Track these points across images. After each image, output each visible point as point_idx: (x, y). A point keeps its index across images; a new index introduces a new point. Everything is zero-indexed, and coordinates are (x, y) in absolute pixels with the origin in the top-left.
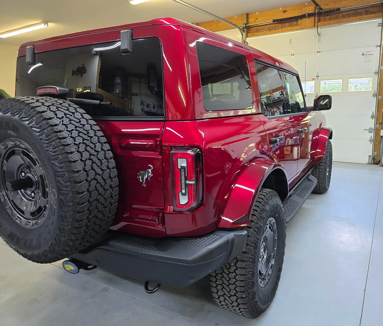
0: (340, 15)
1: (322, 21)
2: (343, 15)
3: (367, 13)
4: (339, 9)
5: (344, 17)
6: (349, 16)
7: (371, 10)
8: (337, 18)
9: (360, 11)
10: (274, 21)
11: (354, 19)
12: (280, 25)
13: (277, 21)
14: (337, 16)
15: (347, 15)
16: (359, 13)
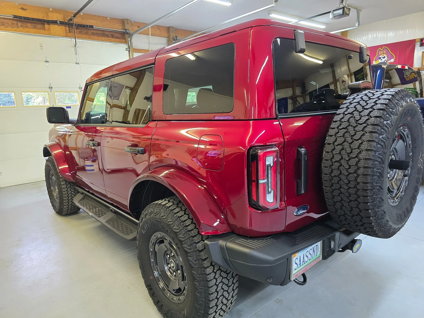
0: (90, 32)
1: (72, 32)
2: (92, 33)
3: (113, 36)
4: (92, 26)
5: (93, 34)
6: (98, 35)
7: (116, 35)
8: (87, 33)
9: (106, 33)
10: (15, 16)
11: (104, 39)
12: (19, 24)
13: (20, 18)
14: (86, 32)
15: (97, 33)
16: (107, 35)
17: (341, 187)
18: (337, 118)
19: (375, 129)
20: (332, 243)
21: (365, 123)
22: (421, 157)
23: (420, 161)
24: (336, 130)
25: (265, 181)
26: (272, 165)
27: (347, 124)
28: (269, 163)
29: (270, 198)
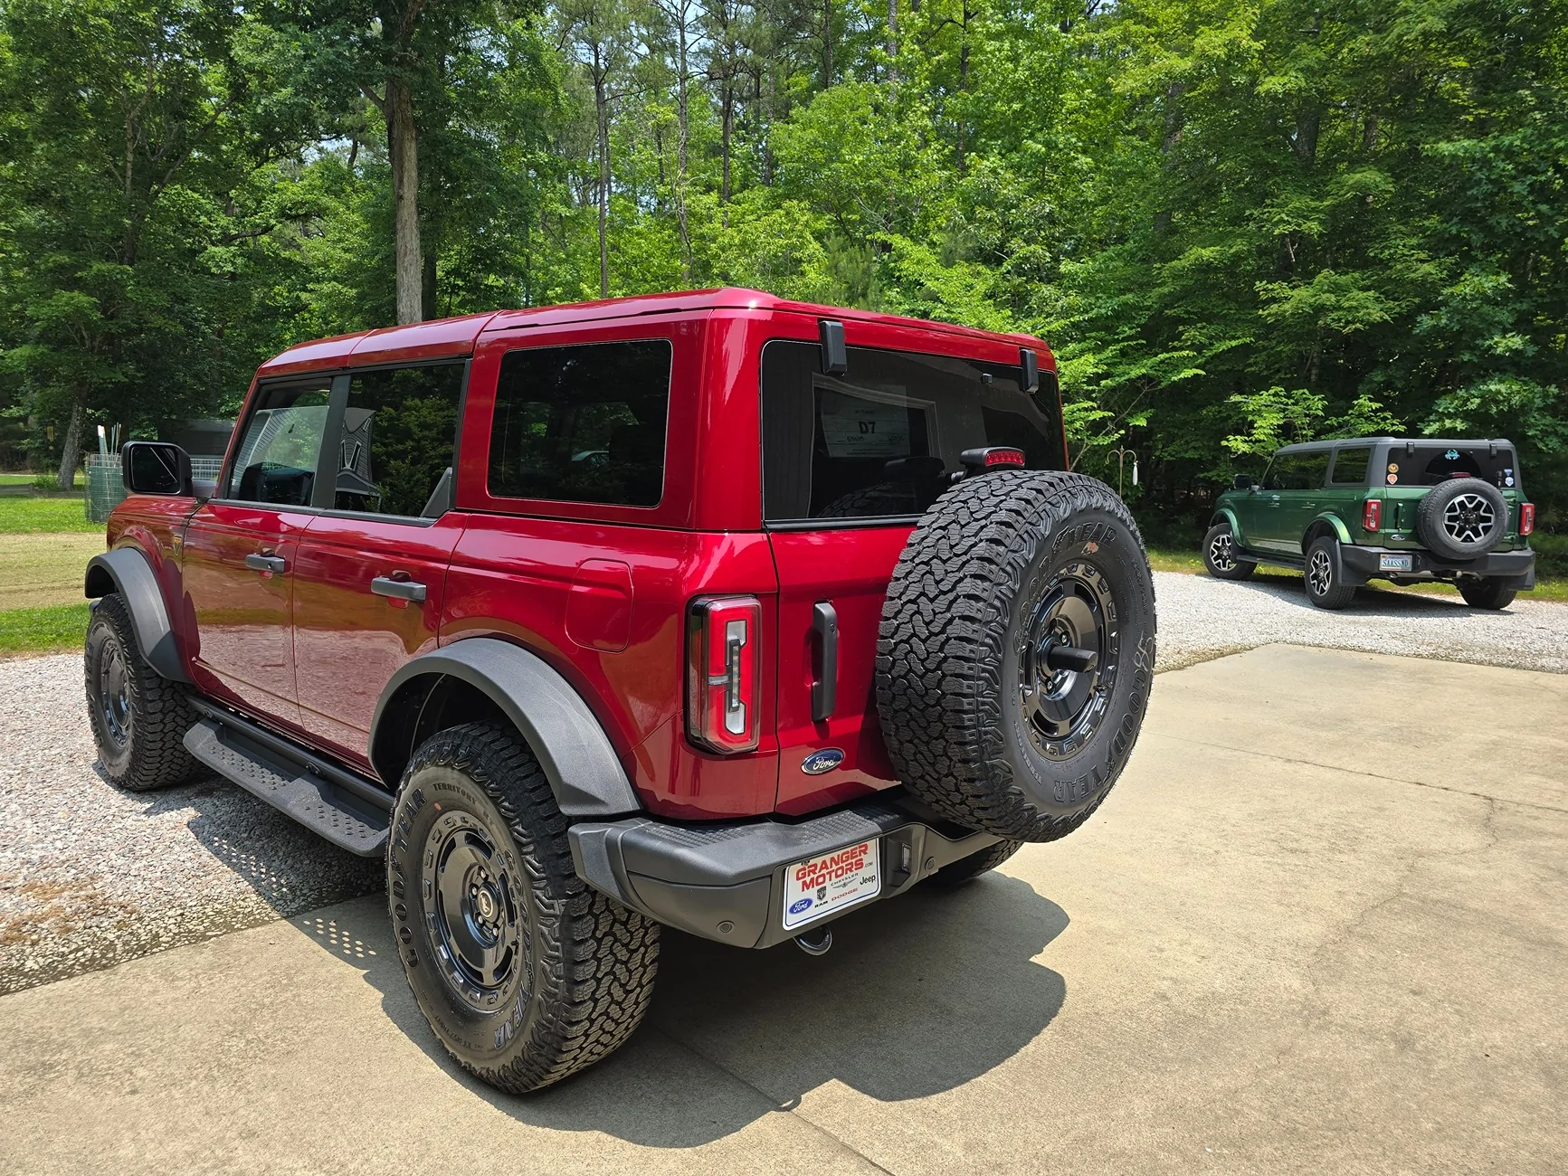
17: (911, 705)
18: (914, 536)
19: (983, 568)
20: (906, 853)
21: (965, 553)
22: (1143, 646)
23: (1141, 653)
24: (909, 566)
25: (725, 679)
26: (742, 643)
27: (932, 552)
28: (735, 637)
29: (736, 724)
